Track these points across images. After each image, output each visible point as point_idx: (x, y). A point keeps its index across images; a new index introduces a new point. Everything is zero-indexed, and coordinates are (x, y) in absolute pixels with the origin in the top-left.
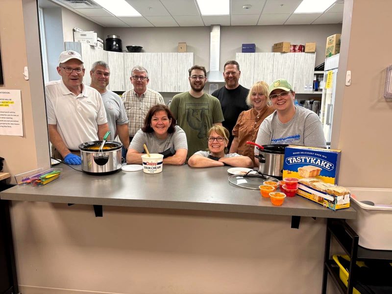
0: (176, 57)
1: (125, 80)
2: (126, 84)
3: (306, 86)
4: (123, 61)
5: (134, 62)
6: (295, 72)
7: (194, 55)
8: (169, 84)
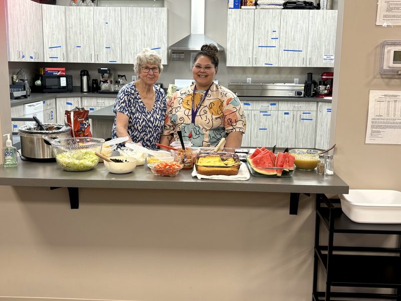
0: (142, 14)
1: (66, 46)
2: (69, 52)
3: (325, 57)
4: (64, 19)
5: (80, 19)
6: (310, 37)
7: (168, 11)
8: (133, 53)
